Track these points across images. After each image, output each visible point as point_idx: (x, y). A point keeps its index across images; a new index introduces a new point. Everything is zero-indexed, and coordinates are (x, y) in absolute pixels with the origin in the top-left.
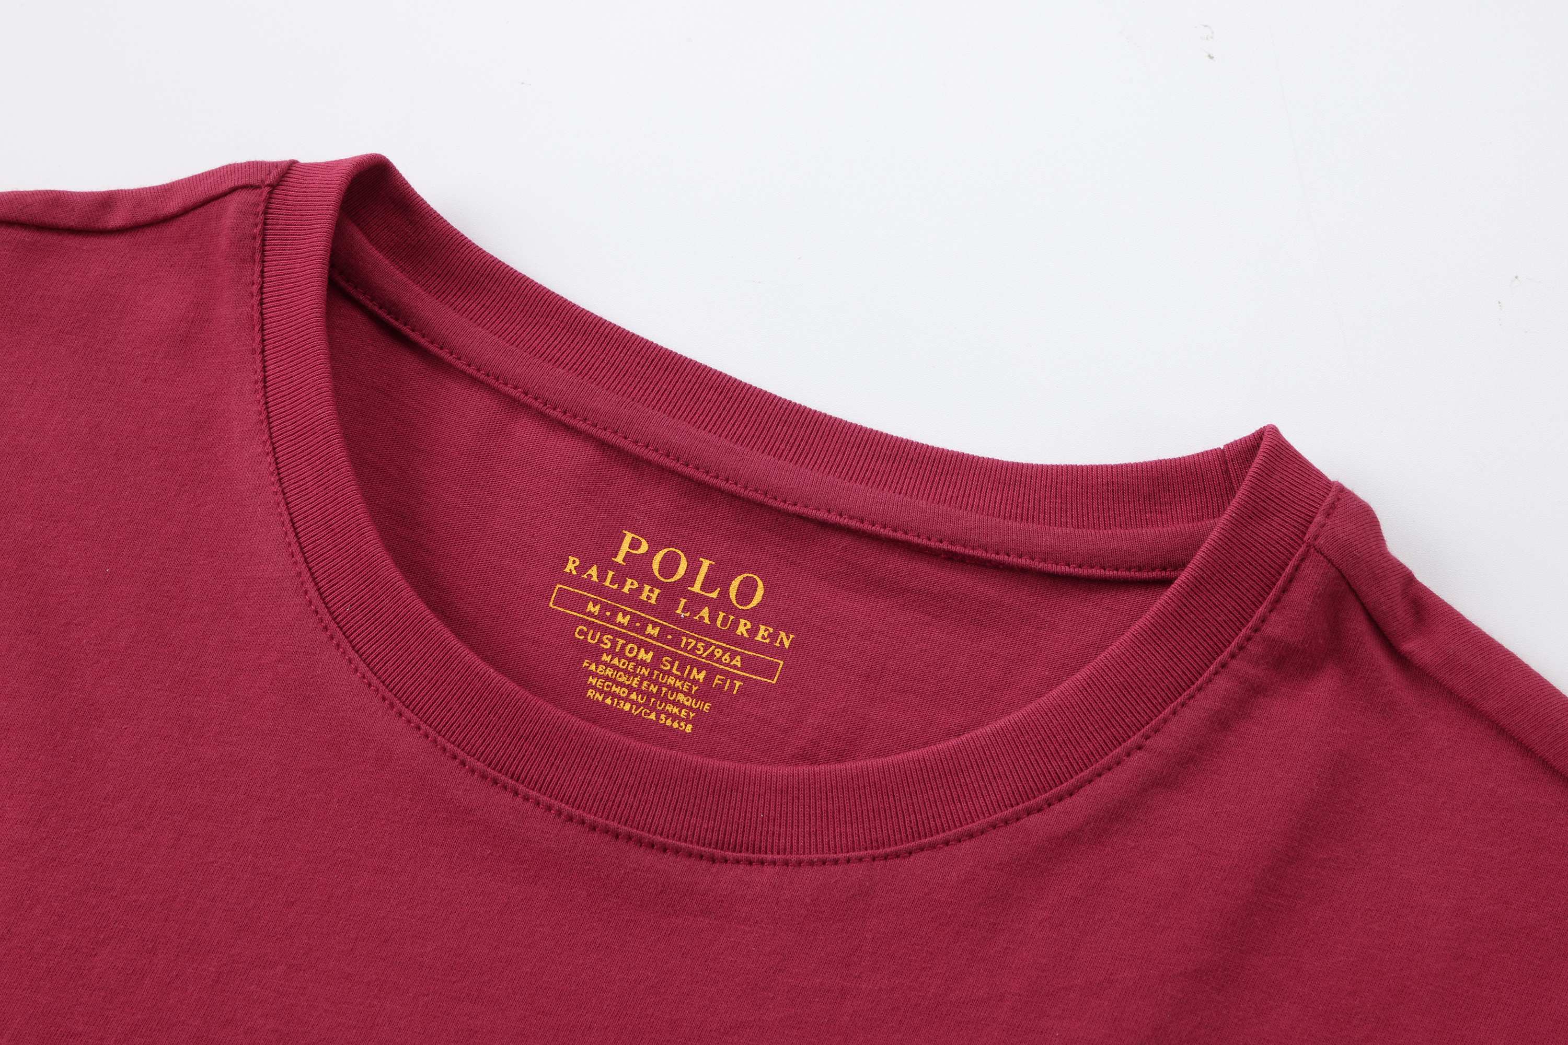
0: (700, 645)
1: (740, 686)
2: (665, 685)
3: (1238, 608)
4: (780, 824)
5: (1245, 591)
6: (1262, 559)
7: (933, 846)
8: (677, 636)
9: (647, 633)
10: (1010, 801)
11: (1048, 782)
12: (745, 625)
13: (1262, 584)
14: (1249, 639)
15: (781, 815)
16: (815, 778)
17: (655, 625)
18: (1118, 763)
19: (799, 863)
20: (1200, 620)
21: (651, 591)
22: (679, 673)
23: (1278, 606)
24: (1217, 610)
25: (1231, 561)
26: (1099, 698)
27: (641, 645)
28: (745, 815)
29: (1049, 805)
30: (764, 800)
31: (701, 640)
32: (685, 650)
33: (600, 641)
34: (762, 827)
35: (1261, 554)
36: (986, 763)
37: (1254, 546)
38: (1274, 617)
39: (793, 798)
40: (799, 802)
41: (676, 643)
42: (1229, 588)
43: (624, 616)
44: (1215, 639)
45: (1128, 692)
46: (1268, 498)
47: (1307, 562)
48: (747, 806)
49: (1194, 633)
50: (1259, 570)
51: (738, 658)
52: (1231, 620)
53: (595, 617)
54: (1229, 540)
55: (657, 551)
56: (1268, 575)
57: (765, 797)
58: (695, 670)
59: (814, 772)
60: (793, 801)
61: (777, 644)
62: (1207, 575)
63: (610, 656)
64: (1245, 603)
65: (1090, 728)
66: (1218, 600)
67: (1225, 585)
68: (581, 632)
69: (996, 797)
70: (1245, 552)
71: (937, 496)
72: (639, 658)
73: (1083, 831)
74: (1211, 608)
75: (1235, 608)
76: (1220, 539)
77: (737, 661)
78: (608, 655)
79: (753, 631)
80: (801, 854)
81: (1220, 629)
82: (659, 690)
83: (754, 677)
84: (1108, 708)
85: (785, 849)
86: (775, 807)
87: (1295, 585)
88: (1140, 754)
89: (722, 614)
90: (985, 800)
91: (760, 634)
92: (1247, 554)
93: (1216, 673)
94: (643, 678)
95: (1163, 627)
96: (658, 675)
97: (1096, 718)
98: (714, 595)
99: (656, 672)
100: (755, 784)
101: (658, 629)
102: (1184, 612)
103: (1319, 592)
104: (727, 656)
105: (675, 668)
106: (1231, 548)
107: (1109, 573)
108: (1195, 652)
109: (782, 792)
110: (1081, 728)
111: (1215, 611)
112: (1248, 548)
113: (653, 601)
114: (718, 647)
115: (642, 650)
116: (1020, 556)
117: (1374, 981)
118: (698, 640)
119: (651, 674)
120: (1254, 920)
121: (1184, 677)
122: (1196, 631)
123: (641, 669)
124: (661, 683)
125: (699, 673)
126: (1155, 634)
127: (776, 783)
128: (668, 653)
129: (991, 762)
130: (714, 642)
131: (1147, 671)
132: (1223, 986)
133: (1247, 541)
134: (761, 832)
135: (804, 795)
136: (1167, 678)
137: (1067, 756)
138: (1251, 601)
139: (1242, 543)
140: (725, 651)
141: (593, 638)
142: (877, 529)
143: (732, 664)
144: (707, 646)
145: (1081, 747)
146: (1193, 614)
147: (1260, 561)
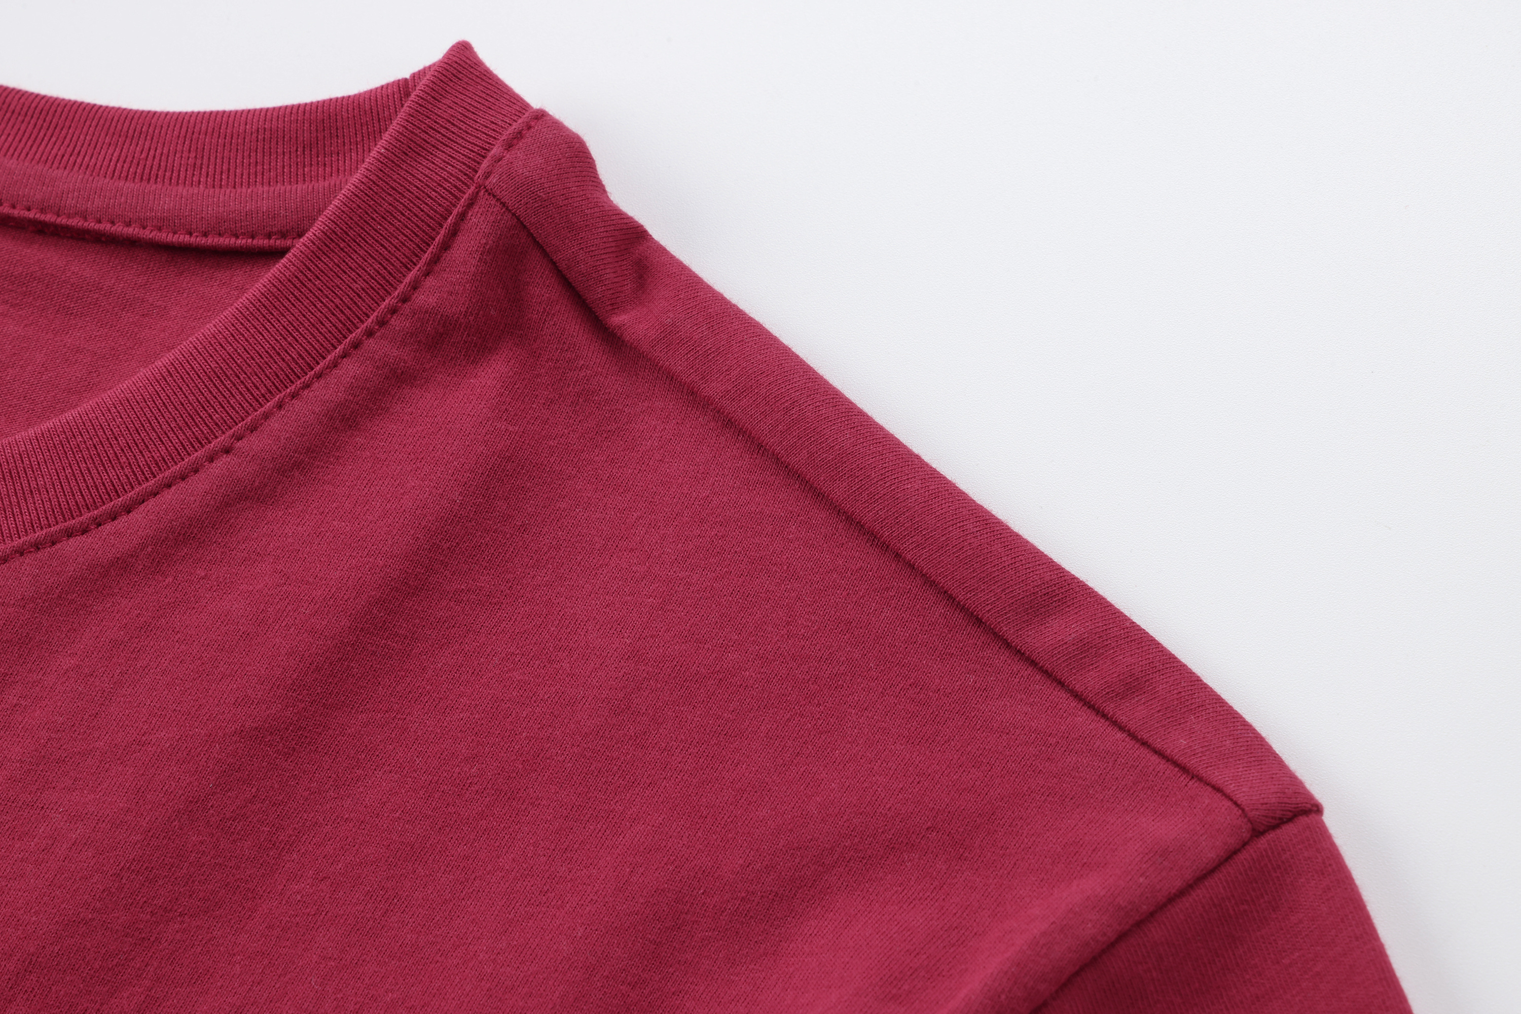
3: (383, 271)
5: (393, 250)
6: (419, 207)
10: (48, 521)
11: (100, 496)
13: (417, 240)
14: (393, 311)
18: (196, 471)
20: (329, 288)
23: (436, 268)
24: (353, 275)
25: (375, 211)
26: (181, 389)
29: (99, 525)
35: (417, 202)
36: (22, 474)
37: (408, 190)
38: (430, 282)
42: (372, 246)
44: (347, 312)
45: (221, 381)
46: (431, 128)
47: (476, 208)
49: (319, 305)
50: (413, 222)
52: (372, 288)
54: (374, 183)
56: (425, 227)
62: (341, 229)
64: (393, 265)
65: (164, 427)
66: (356, 262)
67: (366, 242)
69: (30, 516)
70: (395, 199)
71: (38, 155)
73: (137, 556)
74: (345, 272)
75: (378, 272)
76: (362, 182)
81: (356, 299)
84: (191, 401)
87: (460, 238)
88: (225, 459)
90: (15, 520)
92: (398, 201)
93: (345, 355)
95: (276, 298)
97: (173, 414)
102: (307, 277)
103: (488, 247)
106: (376, 193)
107: (241, 242)
108: (318, 329)
110: (152, 427)
111: (350, 276)
112: (400, 193)
116: (128, 224)
117: (502, 744)
120: (348, 666)
121: (300, 361)
122: (322, 302)
126: (265, 307)
129: (29, 472)
131: (249, 354)
132: (294, 749)
133: (399, 183)
136: (276, 363)
137: (129, 463)
138: (401, 262)
139: (392, 187)
145: (150, 452)
146: (320, 280)
147: (415, 210)
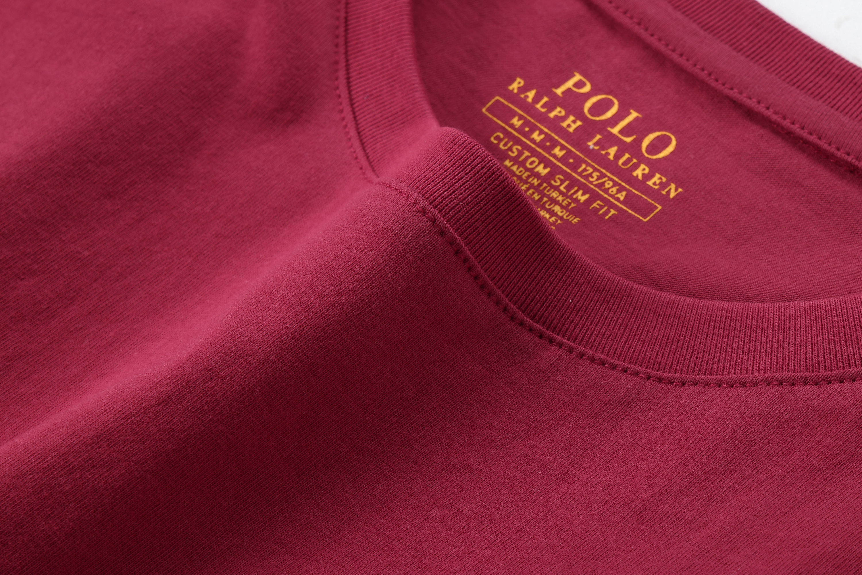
0: (595, 174)
1: (614, 214)
2: (548, 196)
4: (582, 316)
7: (706, 384)
8: (579, 162)
9: (553, 152)
12: (644, 169)
15: (586, 309)
16: (630, 292)
17: (563, 147)
19: (581, 355)
21: (574, 122)
22: (565, 191)
27: (543, 160)
28: (557, 294)
30: (579, 289)
31: (598, 171)
32: (580, 174)
33: (510, 149)
34: (566, 311)
39: (604, 300)
40: (607, 305)
41: (574, 168)
43: (539, 135)
48: (562, 287)
51: (624, 193)
53: (515, 129)
55: (596, 94)
57: (581, 287)
58: (581, 192)
59: (632, 287)
60: (603, 302)
61: (664, 192)
63: (512, 163)
68: (497, 138)
72: (536, 170)
77: (622, 196)
78: (510, 161)
79: (647, 177)
80: (587, 349)
82: (540, 199)
83: (630, 211)
85: (576, 339)
86: (586, 300)
89: (627, 156)
91: (653, 181)
94: (532, 186)
96: (546, 187)
98: (628, 140)
99: (545, 185)
100: (578, 272)
101: (564, 152)
104: (614, 189)
105: (564, 185)
109: (597, 290)
113: (571, 130)
114: (610, 179)
115: (542, 165)
118: (595, 170)
119: (540, 185)
123: (534, 179)
124: (545, 194)
125: (583, 194)
127: (596, 281)
128: (563, 172)
130: (608, 174)
134: (563, 315)
135: (614, 302)
140: (615, 184)
141: (505, 145)
142: (796, 128)
143: (616, 196)
144: (603, 176)
